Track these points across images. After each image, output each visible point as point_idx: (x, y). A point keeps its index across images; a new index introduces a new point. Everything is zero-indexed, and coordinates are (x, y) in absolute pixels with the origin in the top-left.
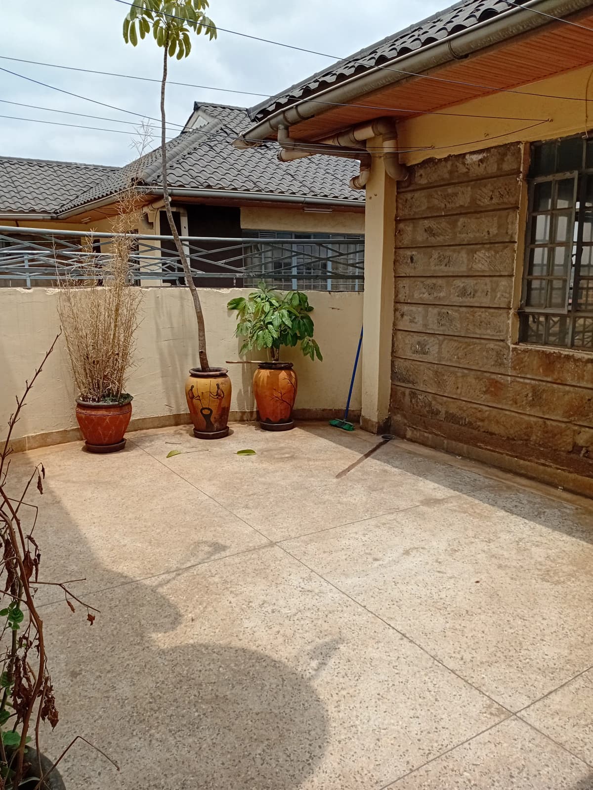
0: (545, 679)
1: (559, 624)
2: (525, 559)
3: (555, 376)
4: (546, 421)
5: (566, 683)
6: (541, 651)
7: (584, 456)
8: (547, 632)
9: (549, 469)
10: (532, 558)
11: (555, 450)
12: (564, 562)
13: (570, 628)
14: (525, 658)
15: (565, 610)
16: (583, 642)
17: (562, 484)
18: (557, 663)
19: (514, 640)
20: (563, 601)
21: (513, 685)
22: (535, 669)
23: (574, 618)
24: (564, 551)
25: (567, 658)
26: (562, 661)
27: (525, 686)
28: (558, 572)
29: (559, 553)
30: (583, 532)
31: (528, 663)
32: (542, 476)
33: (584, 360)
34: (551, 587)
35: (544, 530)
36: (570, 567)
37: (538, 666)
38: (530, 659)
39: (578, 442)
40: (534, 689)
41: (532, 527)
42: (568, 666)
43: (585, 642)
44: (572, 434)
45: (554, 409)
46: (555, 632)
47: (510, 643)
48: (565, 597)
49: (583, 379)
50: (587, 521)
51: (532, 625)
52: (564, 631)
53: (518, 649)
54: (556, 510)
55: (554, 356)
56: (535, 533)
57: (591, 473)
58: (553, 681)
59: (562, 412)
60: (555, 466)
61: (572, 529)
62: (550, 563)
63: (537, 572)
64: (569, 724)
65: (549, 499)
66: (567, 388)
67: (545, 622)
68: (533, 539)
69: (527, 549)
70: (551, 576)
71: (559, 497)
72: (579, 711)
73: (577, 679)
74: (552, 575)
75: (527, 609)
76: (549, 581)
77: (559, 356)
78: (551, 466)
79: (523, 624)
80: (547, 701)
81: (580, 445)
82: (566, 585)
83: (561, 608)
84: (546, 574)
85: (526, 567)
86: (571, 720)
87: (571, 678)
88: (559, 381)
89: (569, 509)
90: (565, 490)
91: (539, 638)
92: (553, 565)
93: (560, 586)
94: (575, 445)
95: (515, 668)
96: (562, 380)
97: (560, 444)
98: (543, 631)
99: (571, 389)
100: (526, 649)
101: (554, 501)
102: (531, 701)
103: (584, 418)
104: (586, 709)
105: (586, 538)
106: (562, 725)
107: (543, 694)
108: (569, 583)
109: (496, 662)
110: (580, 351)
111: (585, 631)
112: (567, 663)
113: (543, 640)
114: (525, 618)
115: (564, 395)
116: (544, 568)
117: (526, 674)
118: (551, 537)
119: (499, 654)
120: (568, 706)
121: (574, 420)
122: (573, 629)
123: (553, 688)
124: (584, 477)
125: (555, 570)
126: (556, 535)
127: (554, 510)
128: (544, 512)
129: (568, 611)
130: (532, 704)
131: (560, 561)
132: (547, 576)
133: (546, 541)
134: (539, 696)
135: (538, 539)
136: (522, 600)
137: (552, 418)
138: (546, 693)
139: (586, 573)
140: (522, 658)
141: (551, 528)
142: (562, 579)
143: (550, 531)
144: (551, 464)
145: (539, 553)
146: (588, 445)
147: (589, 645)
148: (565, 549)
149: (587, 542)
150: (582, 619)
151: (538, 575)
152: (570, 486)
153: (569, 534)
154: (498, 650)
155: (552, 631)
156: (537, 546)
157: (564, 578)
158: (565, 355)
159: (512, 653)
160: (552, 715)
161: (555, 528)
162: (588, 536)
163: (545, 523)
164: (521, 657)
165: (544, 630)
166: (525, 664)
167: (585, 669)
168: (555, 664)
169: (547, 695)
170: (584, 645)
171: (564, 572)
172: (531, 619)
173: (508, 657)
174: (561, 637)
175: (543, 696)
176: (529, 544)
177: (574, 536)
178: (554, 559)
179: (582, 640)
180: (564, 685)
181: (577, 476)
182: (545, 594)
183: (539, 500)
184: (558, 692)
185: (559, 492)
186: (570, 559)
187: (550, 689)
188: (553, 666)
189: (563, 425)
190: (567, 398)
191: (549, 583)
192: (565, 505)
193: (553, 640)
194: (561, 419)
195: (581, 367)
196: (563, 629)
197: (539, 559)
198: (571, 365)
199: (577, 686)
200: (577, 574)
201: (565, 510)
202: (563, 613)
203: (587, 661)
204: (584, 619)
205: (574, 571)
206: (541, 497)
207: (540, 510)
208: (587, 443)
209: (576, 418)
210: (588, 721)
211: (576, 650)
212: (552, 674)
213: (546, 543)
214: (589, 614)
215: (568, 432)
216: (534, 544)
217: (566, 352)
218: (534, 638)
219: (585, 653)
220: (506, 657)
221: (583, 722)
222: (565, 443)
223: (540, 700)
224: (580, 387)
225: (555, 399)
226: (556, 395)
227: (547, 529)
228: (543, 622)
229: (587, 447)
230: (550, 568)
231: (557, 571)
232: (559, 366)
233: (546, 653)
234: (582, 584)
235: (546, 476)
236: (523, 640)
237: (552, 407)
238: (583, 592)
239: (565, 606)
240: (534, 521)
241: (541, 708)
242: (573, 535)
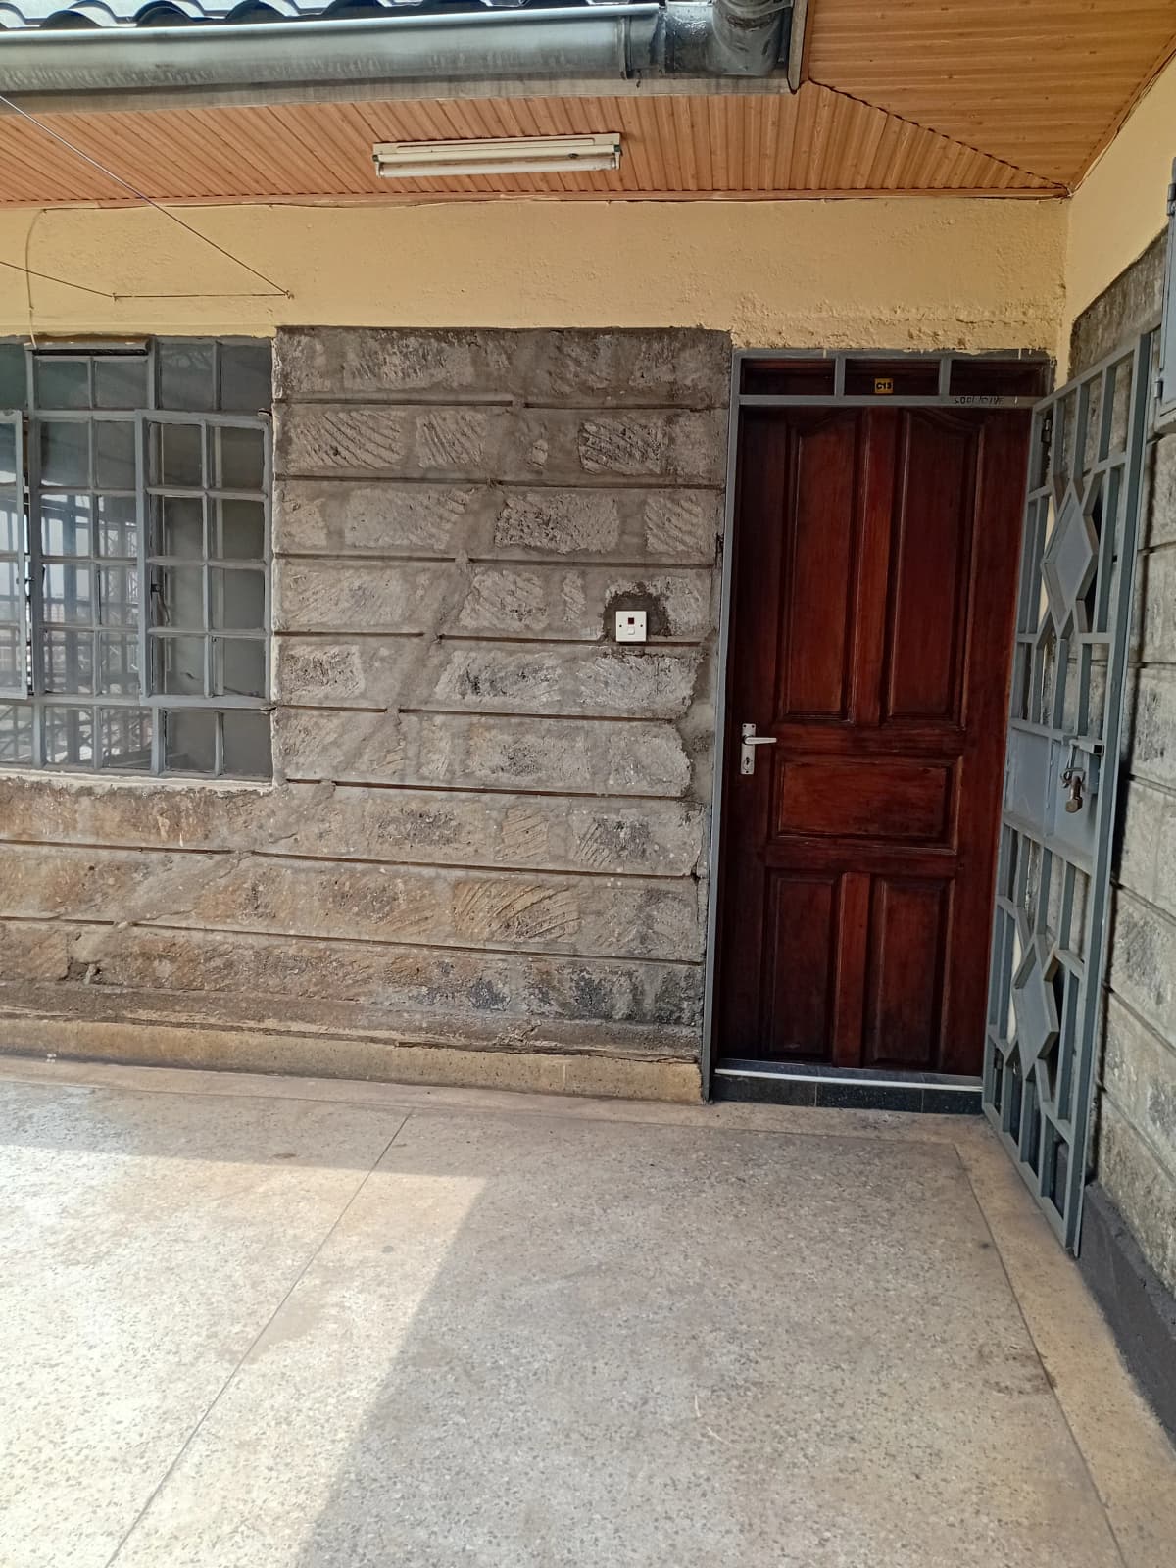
0: (131, 1477)
1: (125, 1346)
2: (17, 1232)
3: (16, 829)
4: (7, 923)
5: (174, 1464)
6: (106, 1420)
7: (93, 982)
8: (106, 1372)
9: (22, 1023)
10: (31, 1225)
11: (33, 980)
12: (98, 1209)
13: (148, 1345)
14: (77, 1450)
15: (128, 1310)
16: (179, 1364)
17: (54, 1046)
18: (146, 1430)
19: (44, 1423)
20: (119, 1293)
21: (68, 1526)
22: (106, 1464)
23: (149, 1320)
24: (92, 1187)
25: (161, 1411)
26: (153, 1420)
27: (94, 1512)
28: (93, 1237)
29: (83, 1194)
30: (118, 1135)
31: (87, 1457)
32: (9, 1040)
33: (73, 791)
34: (87, 1272)
35: (42, 1155)
36: (113, 1216)
37: (109, 1454)
38: (89, 1447)
39: (76, 956)
40: (116, 1509)
41: (14, 1157)
42: (167, 1426)
43: (183, 1362)
44: (64, 941)
45: (21, 895)
46: (122, 1366)
47: (36, 1433)
48: (120, 1283)
49: (75, 828)
50: (120, 1110)
51: (73, 1371)
52: (139, 1357)
53: (56, 1437)
54: (53, 1106)
55: (10, 787)
56: (23, 1169)
57: (110, 1012)
58: (149, 1472)
59: (38, 900)
60: (36, 1013)
61: (95, 1135)
62: (71, 1222)
63: (50, 1251)
64: (203, 1547)
65: (34, 1086)
66: (45, 850)
67: (96, 1353)
68: (21, 1181)
69: (17, 1207)
70: (81, 1251)
71: (53, 1077)
72: (214, 1509)
73: (191, 1445)
74: (82, 1246)
75: (51, 1338)
76: (79, 1263)
77: (20, 786)
78: (26, 1016)
79: (53, 1376)
80: (149, 1523)
81: (82, 961)
82: (116, 1258)
83: (119, 1309)
84: (68, 1249)
85: (25, 1249)
86: (206, 1537)
87: (180, 1449)
88: (25, 838)
89: (78, 1096)
90: (62, 1057)
91: (93, 1393)
92: (79, 1224)
93: (103, 1263)
94: (72, 963)
95: (63, 1483)
96: (31, 835)
97: (41, 965)
98: (97, 1375)
99: (53, 850)
100: (74, 1431)
101: (43, 1087)
102: (116, 1541)
103: (84, 906)
104: (225, 1498)
105: (127, 1146)
106: (192, 1556)
107: (137, 1511)
108: (119, 1251)
109: (17, 1492)
110: (62, 773)
111: (177, 1338)
112: (164, 1421)
113: (103, 1394)
114: (53, 1363)
115: (39, 865)
116: (62, 1236)
117: (90, 1486)
118: (60, 1166)
119: (17, 1472)
120: (190, 1510)
121: (66, 913)
122: (155, 1345)
123: (153, 1488)
124: (97, 1024)
125: (86, 1234)
126: (68, 1157)
127: (49, 1107)
128: (31, 1117)
129: (136, 1310)
130: (120, 1546)
131: (90, 1210)
132: (73, 1251)
133: (50, 1179)
134: (129, 1520)
135: (35, 1178)
136: (37, 1324)
137: (18, 916)
138: (141, 1504)
139: (146, 1219)
140: (71, 1454)
141: (53, 1147)
142: (103, 1248)
143: (53, 1153)
144: (27, 1011)
145: (42, 1210)
146: (98, 958)
147: (192, 1365)
148: (94, 1183)
149: (130, 1154)
150: (164, 1316)
151: (53, 1257)
152: (71, 1047)
153: (93, 1147)
154: (15, 1461)
155: (116, 1367)
156: (35, 1194)
157: (106, 1244)
158: (33, 783)
159: (48, 1451)
160: (167, 1547)
161: (60, 1145)
162: (129, 1141)
163: (38, 1141)
164: (68, 1452)
165: (98, 1371)
166: (82, 1462)
167: (200, 1418)
168: (141, 1435)
169: (146, 1508)
170: (183, 1369)
171: (103, 1233)
172: (65, 1359)
173: (40, 1466)
174: (135, 1371)
175: (137, 1515)
176: (17, 1196)
177: (102, 1150)
178: (76, 1211)
179: (177, 1360)
180: (172, 1469)
181: (82, 1024)
182: (79, 1294)
183: (11, 1094)
184: (164, 1492)
185: (50, 1065)
186: (108, 1200)
187: (147, 1495)
188: (139, 1440)
189: (44, 926)
190: (45, 870)
191: (80, 1268)
192: (70, 1090)
193: (123, 1384)
194: (38, 916)
195: (68, 804)
196: (135, 1351)
197: (48, 1222)
198: (46, 802)
199: (196, 1460)
200: (129, 1226)
201: (70, 1100)
202: (126, 1319)
203: (199, 1398)
204: (168, 1315)
205: (123, 1223)
206: (16, 1086)
207: (21, 1114)
208: (95, 955)
209: (69, 908)
210: (236, 1520)
211: (171, 1385)
212: (142, 1458)
213: (51, 1183)
214: (175, 1299)
215: (55, 939)
216: (27, 1194)
217: (33, 776)
218: (84, 1397)
219: (190, 1384)
220: (36, 1468)
221: (227, 1528)
222: (54, 961)
223: (134, 1528)
224: (70, 845)
225: (20, 876)
226: (23, 868)
227: (46, 1151)
228: (91, 1354)
229: (96, 963)
230: (74, 1234)
231: (90, 1234)
232: (21, 807)
233: (118, 1419)
234: (144, 1245)
235: (18, 1040)
236: (62, 1411)
237: (17, 891)
238: (150, 1259)
239: (124, 1302)
240: (14, 1142)
241: (142, 1544)
242: (101, 1147)
